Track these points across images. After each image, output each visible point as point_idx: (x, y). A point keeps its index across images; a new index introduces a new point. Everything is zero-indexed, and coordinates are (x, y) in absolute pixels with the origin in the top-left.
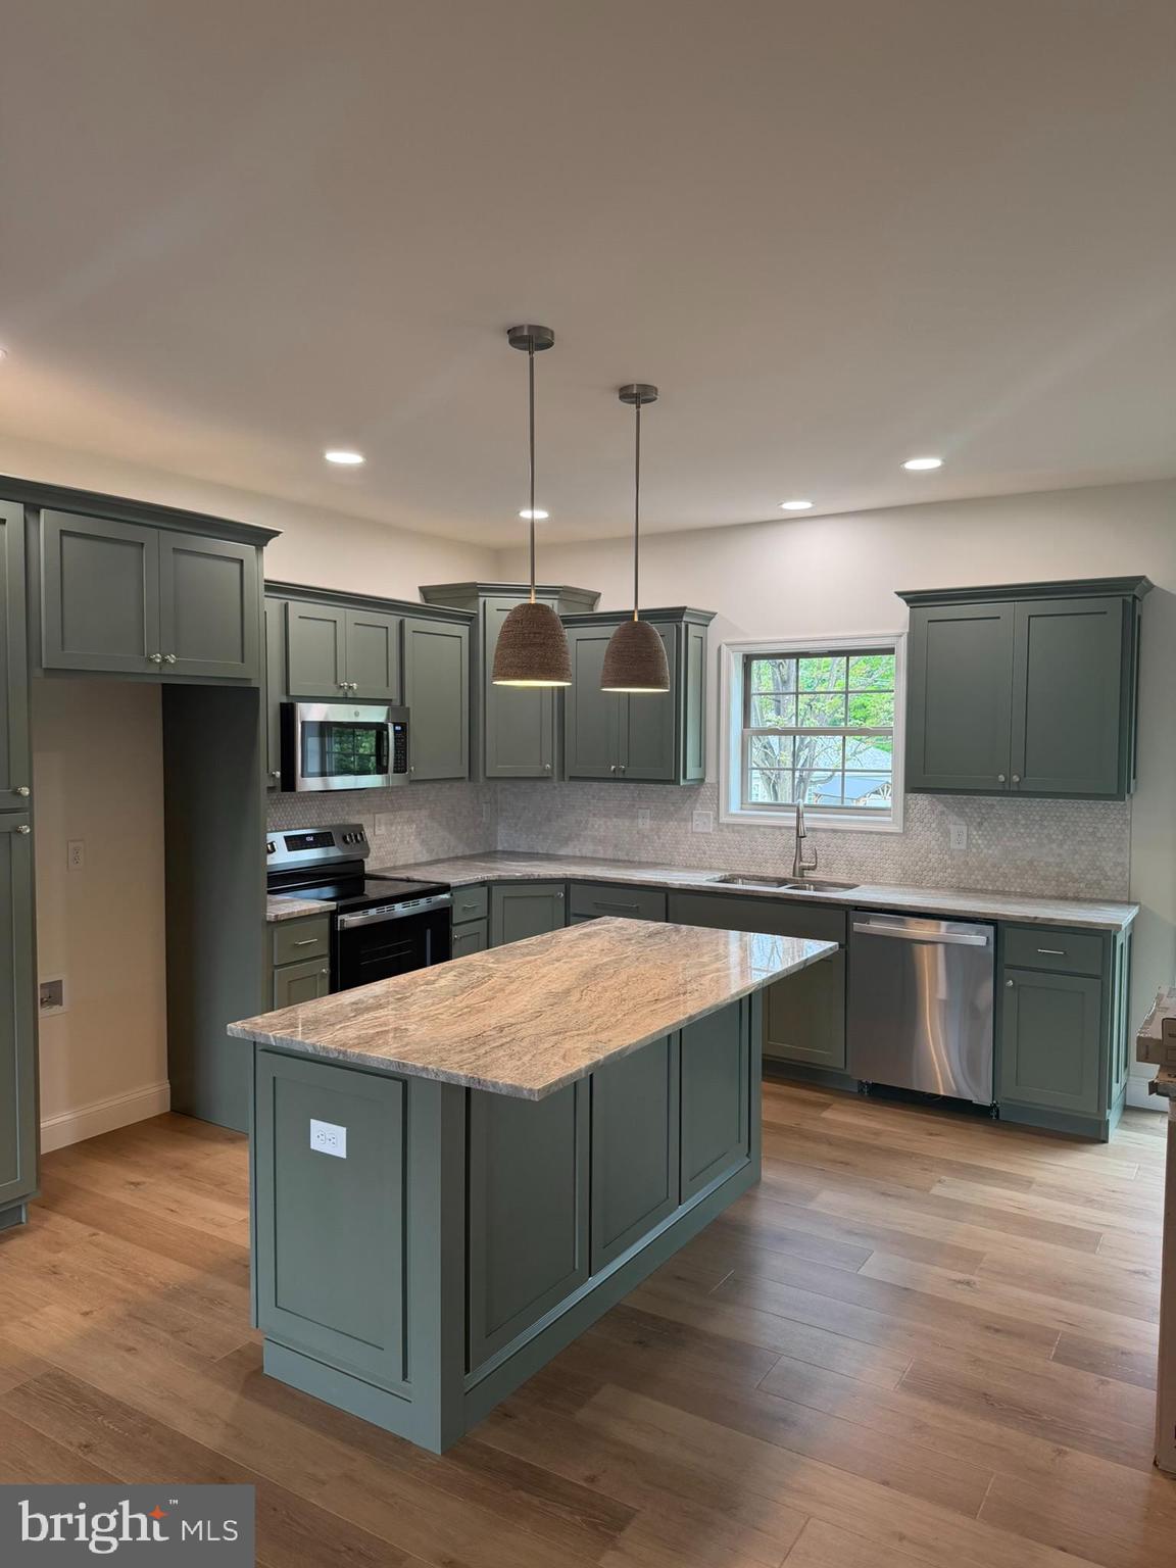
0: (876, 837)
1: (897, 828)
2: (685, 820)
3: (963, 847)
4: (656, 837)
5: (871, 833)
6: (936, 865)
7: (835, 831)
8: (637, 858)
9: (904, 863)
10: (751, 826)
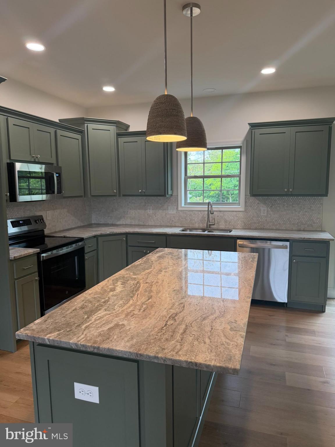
0: (235, 213)
1: (242, 209)
2: (165, 210)
3: (265, 214)
4: (154, 216)
5: (233, 211)
6: (256, 221)
8: (147, 224)
9: (245, 221)
10: (190, 211)
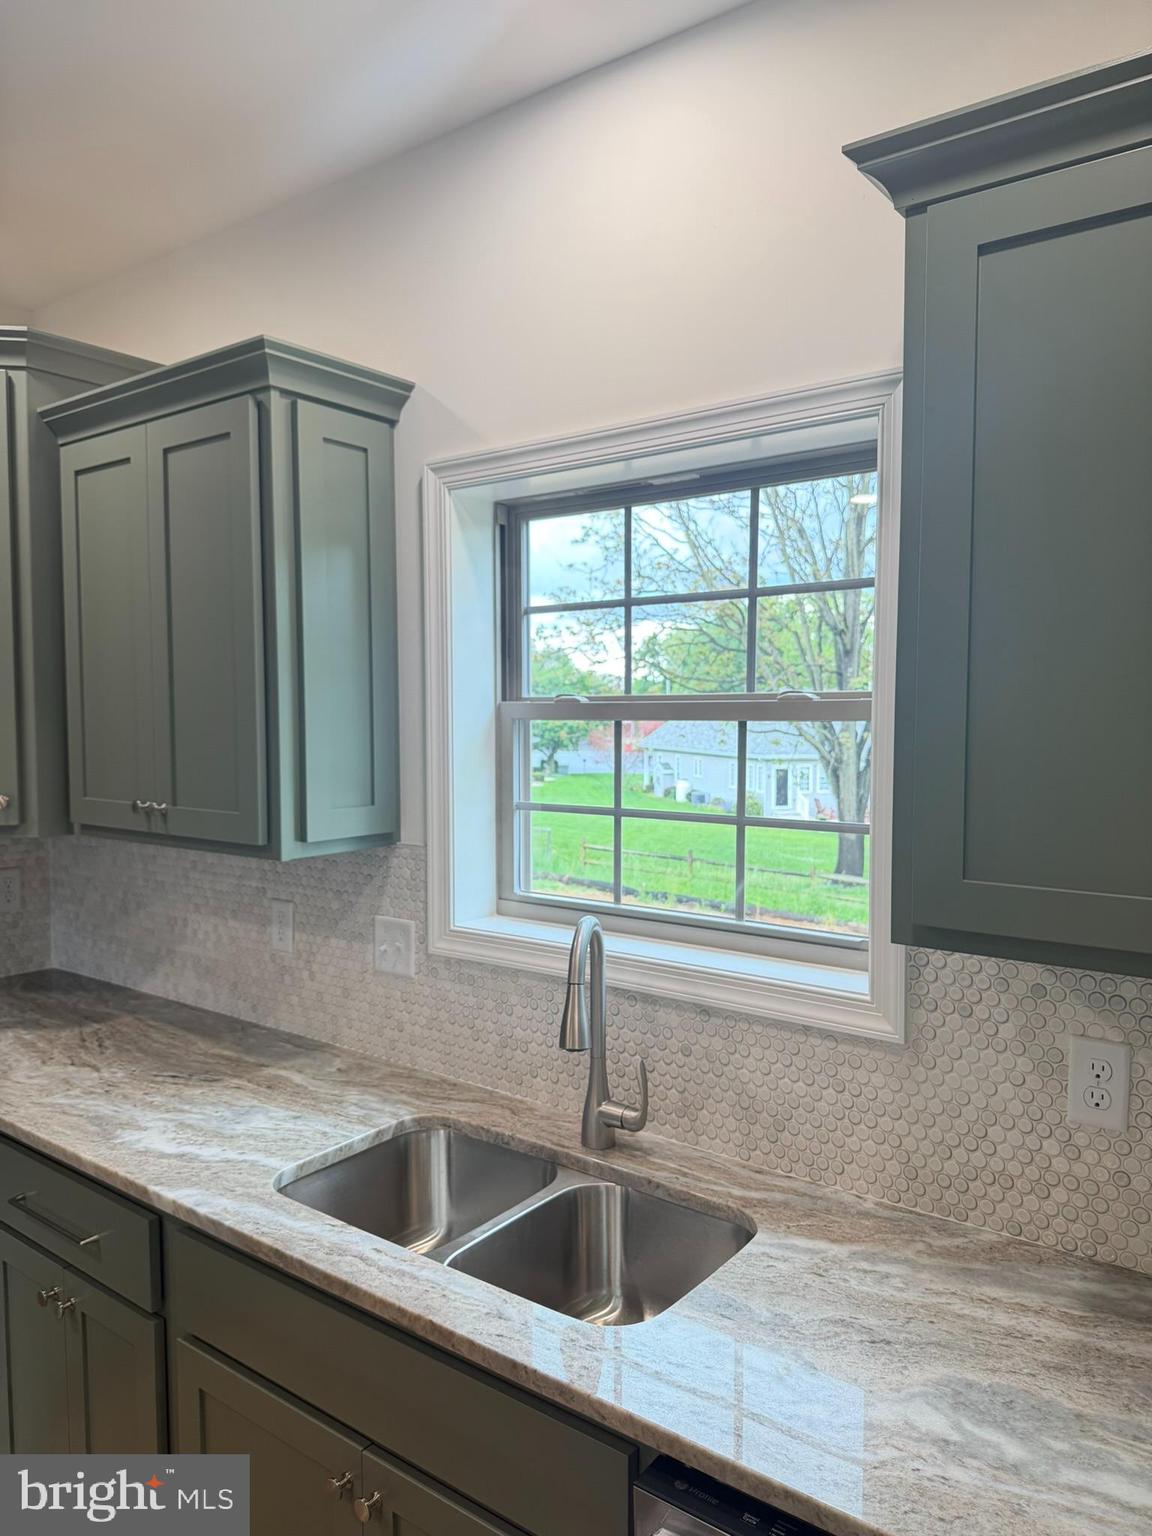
0: (823, 1047)
1: (885, 1027)
2: (361, 938)
4: (306, 974)
5: (807, 1030)
6: (1014, 1168)
7: (705, 1011)
9: (909, 1143)
10: (497, 970)
